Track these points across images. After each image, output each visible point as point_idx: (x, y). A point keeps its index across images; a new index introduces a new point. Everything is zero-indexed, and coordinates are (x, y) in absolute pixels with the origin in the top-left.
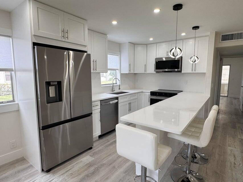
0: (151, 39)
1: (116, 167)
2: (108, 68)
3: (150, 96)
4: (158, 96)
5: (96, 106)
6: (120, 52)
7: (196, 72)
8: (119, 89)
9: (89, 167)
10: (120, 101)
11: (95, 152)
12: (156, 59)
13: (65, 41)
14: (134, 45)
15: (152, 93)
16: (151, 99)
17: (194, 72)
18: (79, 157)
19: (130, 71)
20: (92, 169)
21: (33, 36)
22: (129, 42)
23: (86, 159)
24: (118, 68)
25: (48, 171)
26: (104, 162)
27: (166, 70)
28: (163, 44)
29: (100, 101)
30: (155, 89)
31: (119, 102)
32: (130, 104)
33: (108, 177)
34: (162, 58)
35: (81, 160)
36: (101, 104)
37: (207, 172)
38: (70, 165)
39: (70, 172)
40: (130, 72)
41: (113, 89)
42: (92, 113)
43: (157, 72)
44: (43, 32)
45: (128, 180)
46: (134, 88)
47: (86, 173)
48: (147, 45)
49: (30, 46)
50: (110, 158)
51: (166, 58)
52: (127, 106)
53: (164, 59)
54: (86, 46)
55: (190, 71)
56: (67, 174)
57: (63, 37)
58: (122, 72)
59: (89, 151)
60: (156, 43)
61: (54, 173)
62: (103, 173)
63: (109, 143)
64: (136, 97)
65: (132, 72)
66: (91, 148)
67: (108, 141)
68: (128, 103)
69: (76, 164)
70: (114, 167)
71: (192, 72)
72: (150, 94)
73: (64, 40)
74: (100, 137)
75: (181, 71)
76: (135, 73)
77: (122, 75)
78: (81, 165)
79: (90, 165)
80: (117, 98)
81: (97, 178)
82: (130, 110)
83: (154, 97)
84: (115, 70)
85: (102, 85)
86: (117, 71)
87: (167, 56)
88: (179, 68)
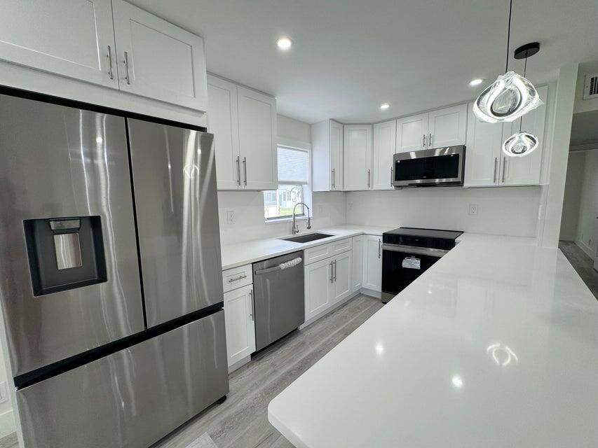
0: (385, 107)
2: (280, 178)
3: (381, 244)
4: (402, 244)
5: (241, 277)
6: (311, 143)
7: (507, 183)
8: (308, 228)
10: (309, 258)
11: (229, 419)
12: (395, 156)
13: (122, 89)
14: (342, 125)
15: (388, 238)
16: (385, 252)
17: (501, 184)
19: (334, 185)
22: (330, 119)
24: (308, 180)
27: (418, 181)
28: (412, 119)
29: (252, 263)
30: (393, 227)
31: (306, 262)
32: (333, 264)
34: (408, 154)
36: (255, 273)
40: (334, 189)
41: (294, 227)
42: (222, 304)
43: (398, 187)
46: (344, 224)
48: (372, 124)
51: (417, 153)
52: (328, 269)
53: (413, 156)
54: (202, 113)
55: (487, 182)
57: (108, 76)
58: (317, 189)
60: (396, 119)
64: (347, 247)
65: (339, 187)
66: (223, 399)
68: (329, 261)
71: (493, 184)
72: (381, 238)
74: (255, 356)
75: (460, 184)
76: (346, 189)
77: (316, 195)
80: (300, 253)
82: (333, 279)
83: (391, 247)
84: (300, 184)
85: (268, 219)
86: (304, 186)
87: (424, 149)
88: (456, 176)
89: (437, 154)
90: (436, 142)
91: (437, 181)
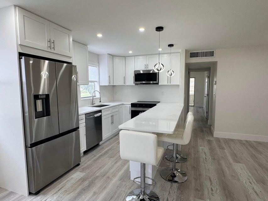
0: (130, 52)
1: (111, 177)
2: (90, 80)
3: (131, 108)
4: (139, 107)
5: (82, 119)
6: (98, 63)
7: (171, 84)
8: (100, 102)
9: (82, 181)
10: (103, 113)
11: (84, 168)
12: (135, 71)
13: (52, 52)
14: (112, 56)
15: (133, 105)
16: (132, 111)
18: (67, 175)
19: (110, 83)
20: (86, 183)
21: (19, 46)
22: (108, 54)
23: (76, 175)
24: (97, 80)
25: (37, 193)
26: (97, 175)
27: (144, 82)
28: (141, 57)
29: (85, 114)
30: (135, 101)
31: (102, 116)
32: (112, 116)
33: (105, 186)
34: (139, 71)
35: (71, 177)
36: (86, 118)
37: (187, 168)
38: (60, 184)
39: (63, 190)
40: (110, 85)
41: (93, 102)
42: (78, 128)
43: (136, 84)
44: (29, 42)
45: (125, 185)
46: (113, 101)
47: (81, 187)
48: (125, 57)
49: (16, 56)
50: (102, 170)
51: (143, 71)
52: (110, 119)
53: (142, 72)
54: (71, 57)
55: (166, 83)
56: (60, 192)
57: (49, 48)
58: (102, 84)
59: (77, 168)
60: (135, 56)
61: (44, 194)
62: (98, 184)
63: (95, 158)
64: (117, 110)
65: (112, 84)
66: (78, 165)
67: (95, 156)
68: (110, 115)
69: (67, 181)
70: (108, 177)
71: (167, 84)
72: (130, 105)
73: (50, 51)
74: (85, 153)
75: (158, 84)
76: (114, 85)
77: (101, 87)
78: (73, 181)
79: (83, 180)
80: (100, 111)
81: (94, 189)
82: (112, 123)
83: (134, 109)
84: (94, 82)
85: (82, 98)
86: (96, 83)
87: (145, 69)
88: (156, 81)
89: (151, 72)
90: (149, 67)
91: (151, 82)
